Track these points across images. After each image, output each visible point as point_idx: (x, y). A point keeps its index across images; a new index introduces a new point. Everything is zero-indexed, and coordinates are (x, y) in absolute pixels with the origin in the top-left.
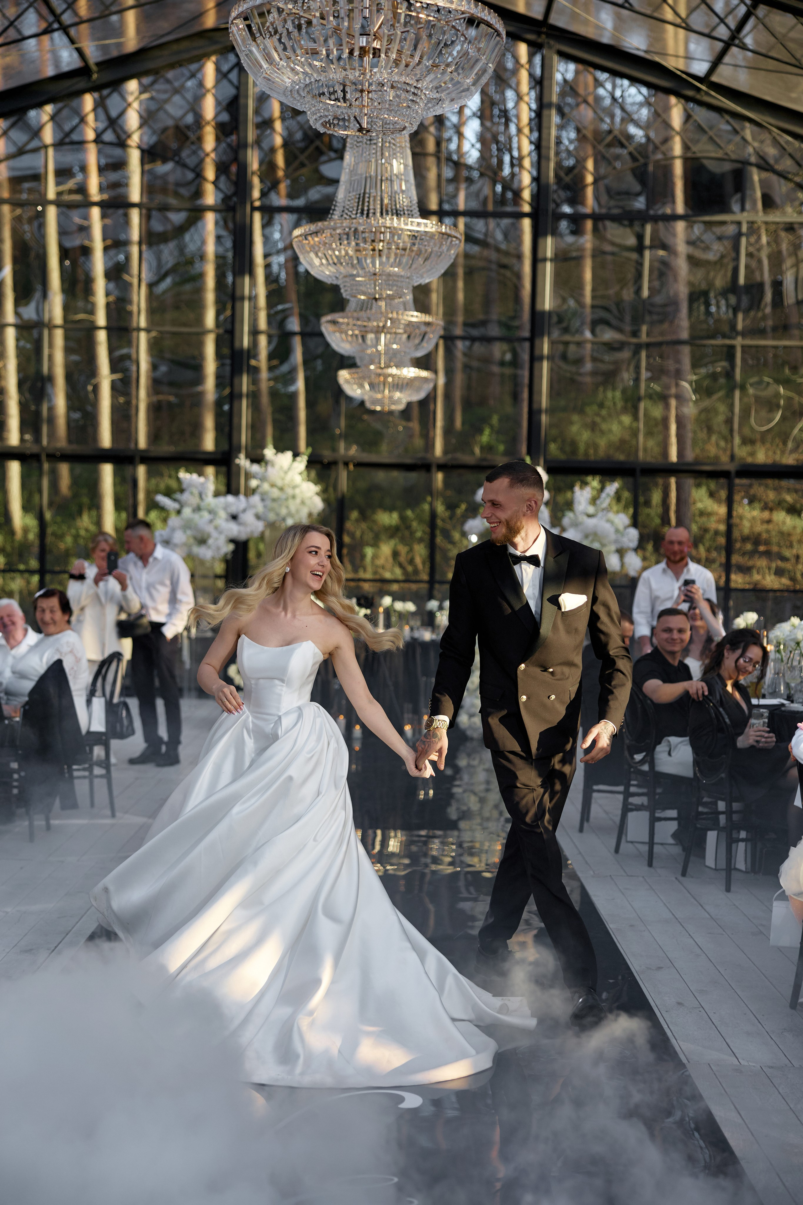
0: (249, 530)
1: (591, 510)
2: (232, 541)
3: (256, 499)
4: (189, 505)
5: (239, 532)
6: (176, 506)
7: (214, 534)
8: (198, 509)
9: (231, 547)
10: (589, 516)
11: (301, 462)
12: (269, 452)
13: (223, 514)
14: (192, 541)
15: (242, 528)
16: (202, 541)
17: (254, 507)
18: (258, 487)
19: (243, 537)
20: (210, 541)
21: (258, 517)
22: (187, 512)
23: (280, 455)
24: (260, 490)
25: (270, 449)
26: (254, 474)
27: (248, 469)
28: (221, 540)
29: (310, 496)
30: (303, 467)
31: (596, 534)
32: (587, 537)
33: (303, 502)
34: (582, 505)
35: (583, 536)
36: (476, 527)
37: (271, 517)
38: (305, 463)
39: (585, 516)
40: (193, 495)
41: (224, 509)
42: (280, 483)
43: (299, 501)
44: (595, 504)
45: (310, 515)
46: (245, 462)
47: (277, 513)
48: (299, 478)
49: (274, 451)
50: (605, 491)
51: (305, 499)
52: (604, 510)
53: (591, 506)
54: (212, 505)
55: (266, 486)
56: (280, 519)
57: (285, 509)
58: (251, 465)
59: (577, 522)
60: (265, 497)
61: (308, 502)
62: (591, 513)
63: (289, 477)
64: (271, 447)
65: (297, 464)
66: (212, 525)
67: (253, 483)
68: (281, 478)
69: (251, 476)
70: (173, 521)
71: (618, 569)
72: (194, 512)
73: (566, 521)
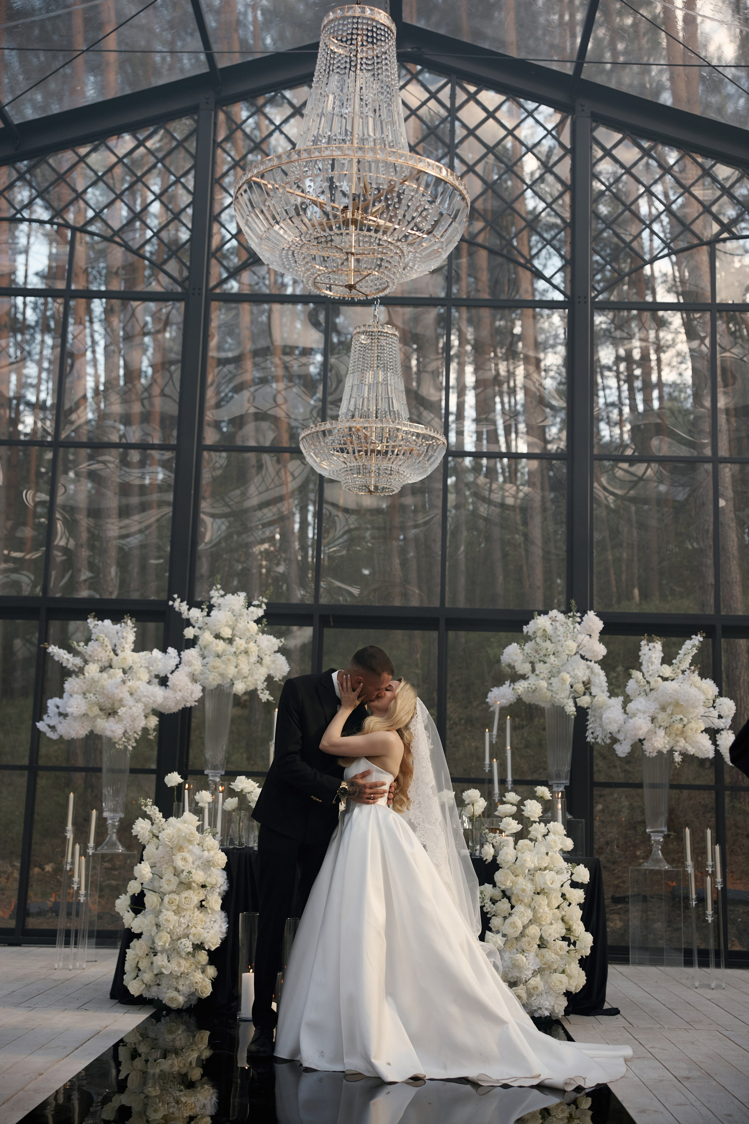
0: (179, 695)
1: (667, 671)
2: (156, 712)
3: (191, 654)
4: (94, 662)
5: (165, 698)
6: (78, 661)
7: (129, 701)
8: (107, 667)
9: (154, 721)
10: (665, 679)
11: (259, 606)
12: (215, 594)
13: (143, 675)
14: (96, 710)
15: (172, 696)
16: (111, 713)
17: (190, 664)
18: (196, 638)
19: (173, 707)
20: (121, 711)
21: (194, 679)
22: (92, 670)
23: (229, 596)
24: (200, 642)
25: (217, 590)
26: (192, 621)
27: (185, 616)
28: (138, 710)
29: (268, 652)
30: (260, 612)
31: (677, 704)
32: (663, 709)
33: (260, 660)
34: (652, 663)
35: (658, 706)
36: (503, 697)
37: (213, 680)
38: (264, 607)
39: (660, 679)
40: (103, 645)
41: (147, 668)
42: (227, 633)
43: (254, 659)
44: (670, 664)
45: (269, 679)
46: (180, 606)
47: (222, 675)
48: (254, 627)
49: (222, 592)
50: (684, 647)
51: (262, 656)
52: (683, 672)
53: (665, 666)
54: (130, 662)
55: (207, 637)
56: (226, 683)
57: (233, 668)
58: (189, 609)
59: (647, 688)
60: (206, 653)
61: (267, 660)
62: (666, 675)
63: (241, 625)
64: (219, 586)
65: (252, 609)
66: (125, 689)
67: (189, 633)
68: (229, 626)
69: (188, 623)
70: (71, 684)
71: (711, 755)
72: (102, 670)
73: (631, 685)
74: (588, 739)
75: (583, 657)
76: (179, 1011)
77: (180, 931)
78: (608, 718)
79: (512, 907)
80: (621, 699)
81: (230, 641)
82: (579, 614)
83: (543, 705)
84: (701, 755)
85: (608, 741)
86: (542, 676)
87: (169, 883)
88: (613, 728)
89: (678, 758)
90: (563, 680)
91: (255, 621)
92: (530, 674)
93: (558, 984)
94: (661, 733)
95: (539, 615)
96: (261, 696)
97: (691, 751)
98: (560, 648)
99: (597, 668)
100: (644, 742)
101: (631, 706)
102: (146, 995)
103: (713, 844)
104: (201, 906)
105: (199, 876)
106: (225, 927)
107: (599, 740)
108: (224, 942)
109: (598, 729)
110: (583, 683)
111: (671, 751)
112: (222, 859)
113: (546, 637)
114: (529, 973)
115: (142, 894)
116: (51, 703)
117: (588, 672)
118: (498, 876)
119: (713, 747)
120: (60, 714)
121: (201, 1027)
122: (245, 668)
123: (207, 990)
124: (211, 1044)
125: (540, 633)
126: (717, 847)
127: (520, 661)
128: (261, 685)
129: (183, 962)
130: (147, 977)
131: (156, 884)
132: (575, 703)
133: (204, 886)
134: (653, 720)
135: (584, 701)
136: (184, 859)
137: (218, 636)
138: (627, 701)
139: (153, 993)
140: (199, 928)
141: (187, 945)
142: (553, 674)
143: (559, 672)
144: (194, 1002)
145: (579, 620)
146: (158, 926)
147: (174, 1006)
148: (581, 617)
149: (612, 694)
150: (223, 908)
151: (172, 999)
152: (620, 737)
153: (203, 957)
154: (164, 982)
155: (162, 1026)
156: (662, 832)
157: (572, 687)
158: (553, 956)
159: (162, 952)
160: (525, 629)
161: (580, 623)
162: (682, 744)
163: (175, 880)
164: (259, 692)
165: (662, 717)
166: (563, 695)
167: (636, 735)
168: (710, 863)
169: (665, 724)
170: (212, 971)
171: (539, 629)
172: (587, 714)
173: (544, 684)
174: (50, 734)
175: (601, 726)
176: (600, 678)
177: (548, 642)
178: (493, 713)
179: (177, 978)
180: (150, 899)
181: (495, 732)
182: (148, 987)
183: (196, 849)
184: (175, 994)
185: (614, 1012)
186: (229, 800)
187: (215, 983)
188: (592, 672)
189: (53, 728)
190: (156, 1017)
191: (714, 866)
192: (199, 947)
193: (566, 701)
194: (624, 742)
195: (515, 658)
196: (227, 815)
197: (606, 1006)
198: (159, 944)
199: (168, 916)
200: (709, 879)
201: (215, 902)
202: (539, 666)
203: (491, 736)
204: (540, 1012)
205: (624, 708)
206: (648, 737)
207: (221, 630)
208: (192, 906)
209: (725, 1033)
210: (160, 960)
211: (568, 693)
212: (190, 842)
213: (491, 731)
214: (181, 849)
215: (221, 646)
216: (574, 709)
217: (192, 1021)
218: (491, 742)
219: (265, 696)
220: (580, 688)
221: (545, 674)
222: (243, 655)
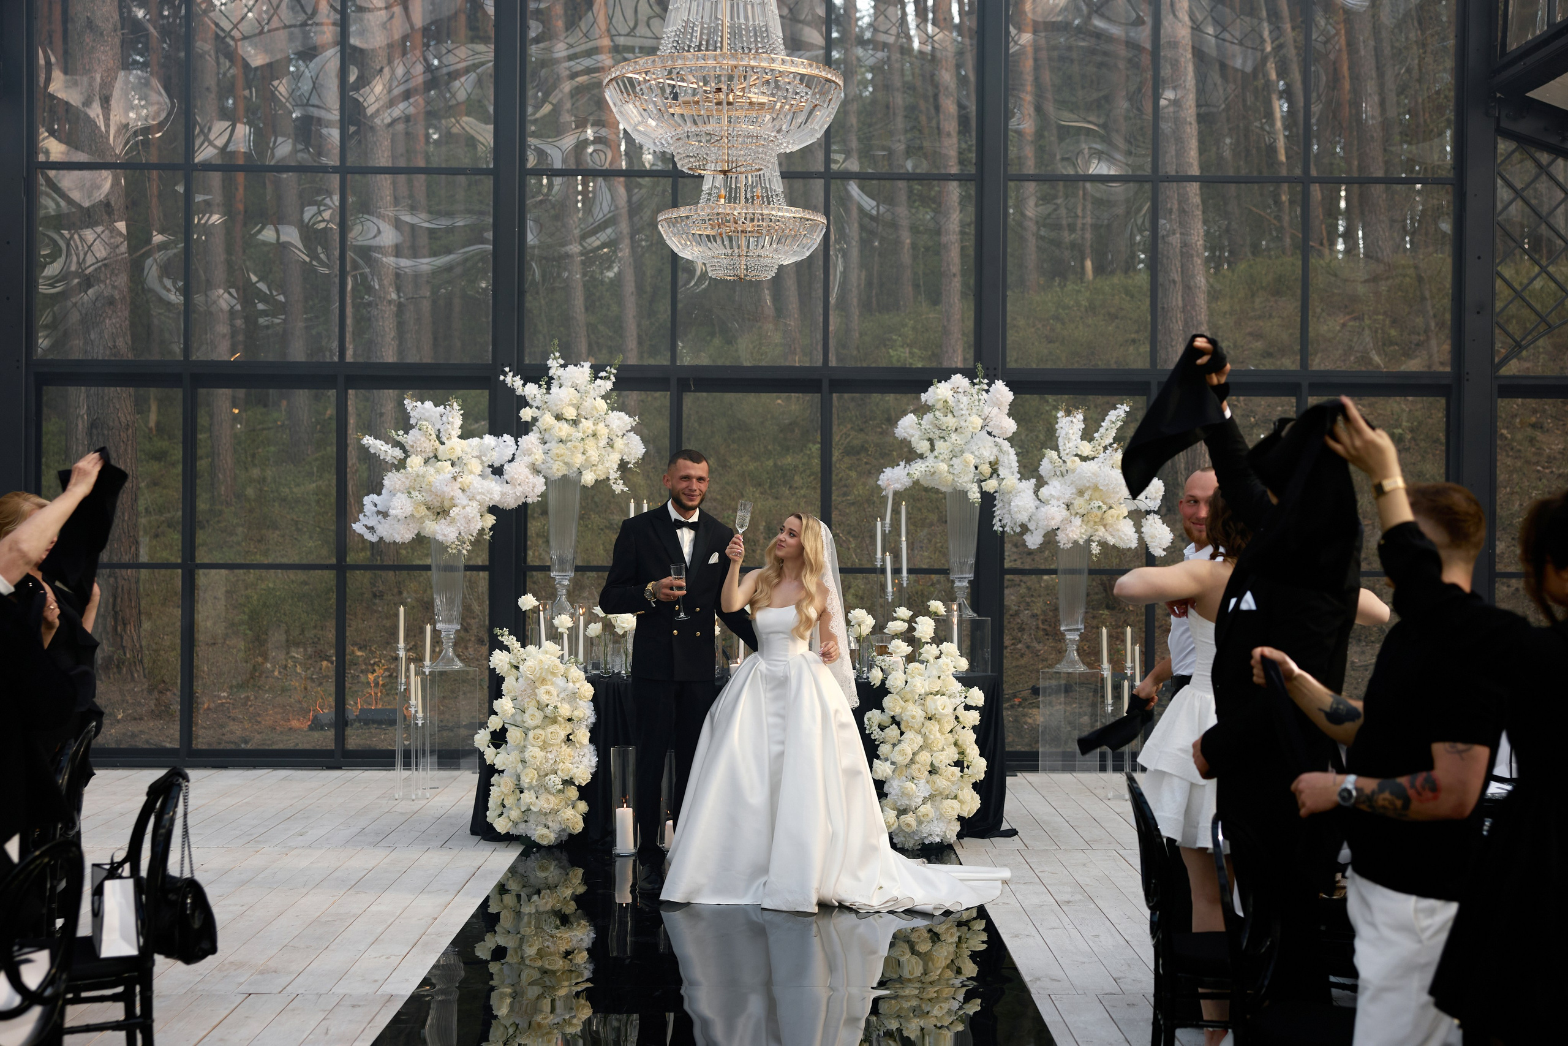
0: (519, 490)
1: (1086, 448)
2: (493, 510)
3: (530, 440)
4: (417, 453)
5: (503, 494)
6: (398, 453)
7: (461, 499)
8: (434, 458)
9: (491, 520)
10: (1084, 459)
11: (607, 378)
12: (554, 364)
13: (476, 467)
14: (423, 510)
15: (508, 488)
16: (441, 512)
17: (529, 453)
18: (535, 420)
19: (510, 502)
20: (453, 511)
21: (536, 471)
22: (415, 462)
23: (571, 368)
24: (540, 425)
25: (555, 358)
26: (529, 399)
27: (519, 392)
28: (473, 509)
29: (620, 434)
30: (609, 385)
31: (1096, 488)
32: (1081, 493)
33: (610, 444)
34: (1069, 440)
35: (1074, 491)
36: (897, 480)
37: (557, 470)
38: (613, 378)
39: (1077, 459)
40: (427, 434)
41: (479, 457)
42: (570, 413)
43: (603, 442)
44: (1091, 439)
45: (623, 466)
46: (514, 381)
47: (566, 464)
48: (602, 405)
49: (562, 362)
50: (1107, 418)
51: (614, 437)
52: (1105, 448)
53: (1085, 443)
54: (458, 452)
55: (547, 419)
56: (573, 474)
57: (580, 455)
58: (524, 385)
59: (1063, 469)
60: (547, 437)
61: (619, 443)
62: (1085, 454)
63: (588, 403)
64: (557, 354)
65: (598, 381)
66: (457, 485)
67: (526, 414)
68: (573, 405)
69: (523, 402)
70: (391, 480)
71: (1134, 544)
72: (427, 461)
73: (1045, 467)
74: (995, 528)
75: (989, 433)
76: (550, 848)
77: (547, 767)
78: (1017, 506)
79: (902, 733)
80: (1033, 481)
81: (575, 423)
82: (986, 381)
83: (943, 489)
84: (1122, 545)
85: (1018, 530)
86: (941, 457)
87: (533, 717)
88: (1023, 517)
89: (1095, 549)
90: (966, 463)
91: (603, 397)
92: (928, 453)
93: (950, 810)
94: (1078, 521)
95: (939, 381)
96: (614, 487)
97: (1111, 541)
98: (963, 424)
99: (1006, 445)
100: (1058, 533)
101: (1044, 492)
102: (513, 832)
103: (1133, 644)
104: (568, 739)
105: (565, 710)
106: (594, 760)
107: (1007, 529)
108: (595, 775)
109: (1007, 516)
110: (990, 463)
111: (1089, 541)
112: (588, 690)
113: (948, 410)
114: (919, 801)
115: (504, 730)
116: (368, 500)
117: (995, 450)
118: (887, 702)
119: (1136, 536)
120: (379, 513)
121: (574, 863)
122: (593, 454)
123: (579, 826)
124: (586, 880)
125: (939, 405)
126: (1137, 648)
127: (917, 437)
128: (614, 475)
129: (551, 798)
130: (515, 814)
131: (518, 718)
132: (981, 487)
133: (570, 720)
134: (1068, 506)
135: (991, 485)
136: (548, 692)
137: (559, 417)
138: (1041, 483)
139: (521, 830)
140: (567, 764)
141: (555, 781)
142: (954, 455)
143: (962, 452)
144: (564, 838)
145: (986, 387)
146: (523, 761)
147: (545, 843)
148: (989, 385)
149: (1023, 477)
150: (591, 741)
151: (542, 836)
152: (1031, 526)
153: (573, 793)
154: (532, 819)
155: (533, 862)
156: (1078, 630)
157: (976, 468)
158: (945, 782)
159: (529, 789)
160: (924, 397)
161: (987, 391)
162: (1101, 533)
163: (539, 715)
164: (611, 482)
165: (1079, 503)
166: (966, 479)
167: (1047, 525)
168: (1129, 664)
169: (1082, 511)
170: (583, 806)
171: (939, 400)
172: (994, 499)
173: (943, 467)
174: (368, 536)
175: (1009, 512)
176: (1010, 458)
177: (950, 415)
178: (886, 497)
179: (546, 814)
180: (513, 735)
181: (888, 520)
182: (515, 824)
183: (561, 681)
184: (545, 831)
185: (1012, 833)
186: (592, 626)
187: (586, 818)
188: (1001, 451)
189: (371, 529)
190: (525, 854)
191: (1133, 668)
192: (568, 782)
193: (969, 486)
194: (1035, 532)
195: (911, 432)
196: (590, 642)
197: (1005, 826)
198: (525, 781)
199: (534, 752)
200: (1126, 684)
201: (583, 735)
202: (939, 444)
203: (883, 525)
204: (930, 838)
205: (1036, 492)
206: (1062, 527)
207: (564, 411)
208: (559, 741)
209: (1122, 852)
210: (528, 797)
211: (971, 476)
212: (553, 674)
213: (883, 519)
214: (544, 681)
215: (564, 429)
216: (979, 495)
217: (564, 857)
218: (883, 532)
219: (619, 487)
220: (986, 469)
221: (946, 455)
222: (591, 438)
